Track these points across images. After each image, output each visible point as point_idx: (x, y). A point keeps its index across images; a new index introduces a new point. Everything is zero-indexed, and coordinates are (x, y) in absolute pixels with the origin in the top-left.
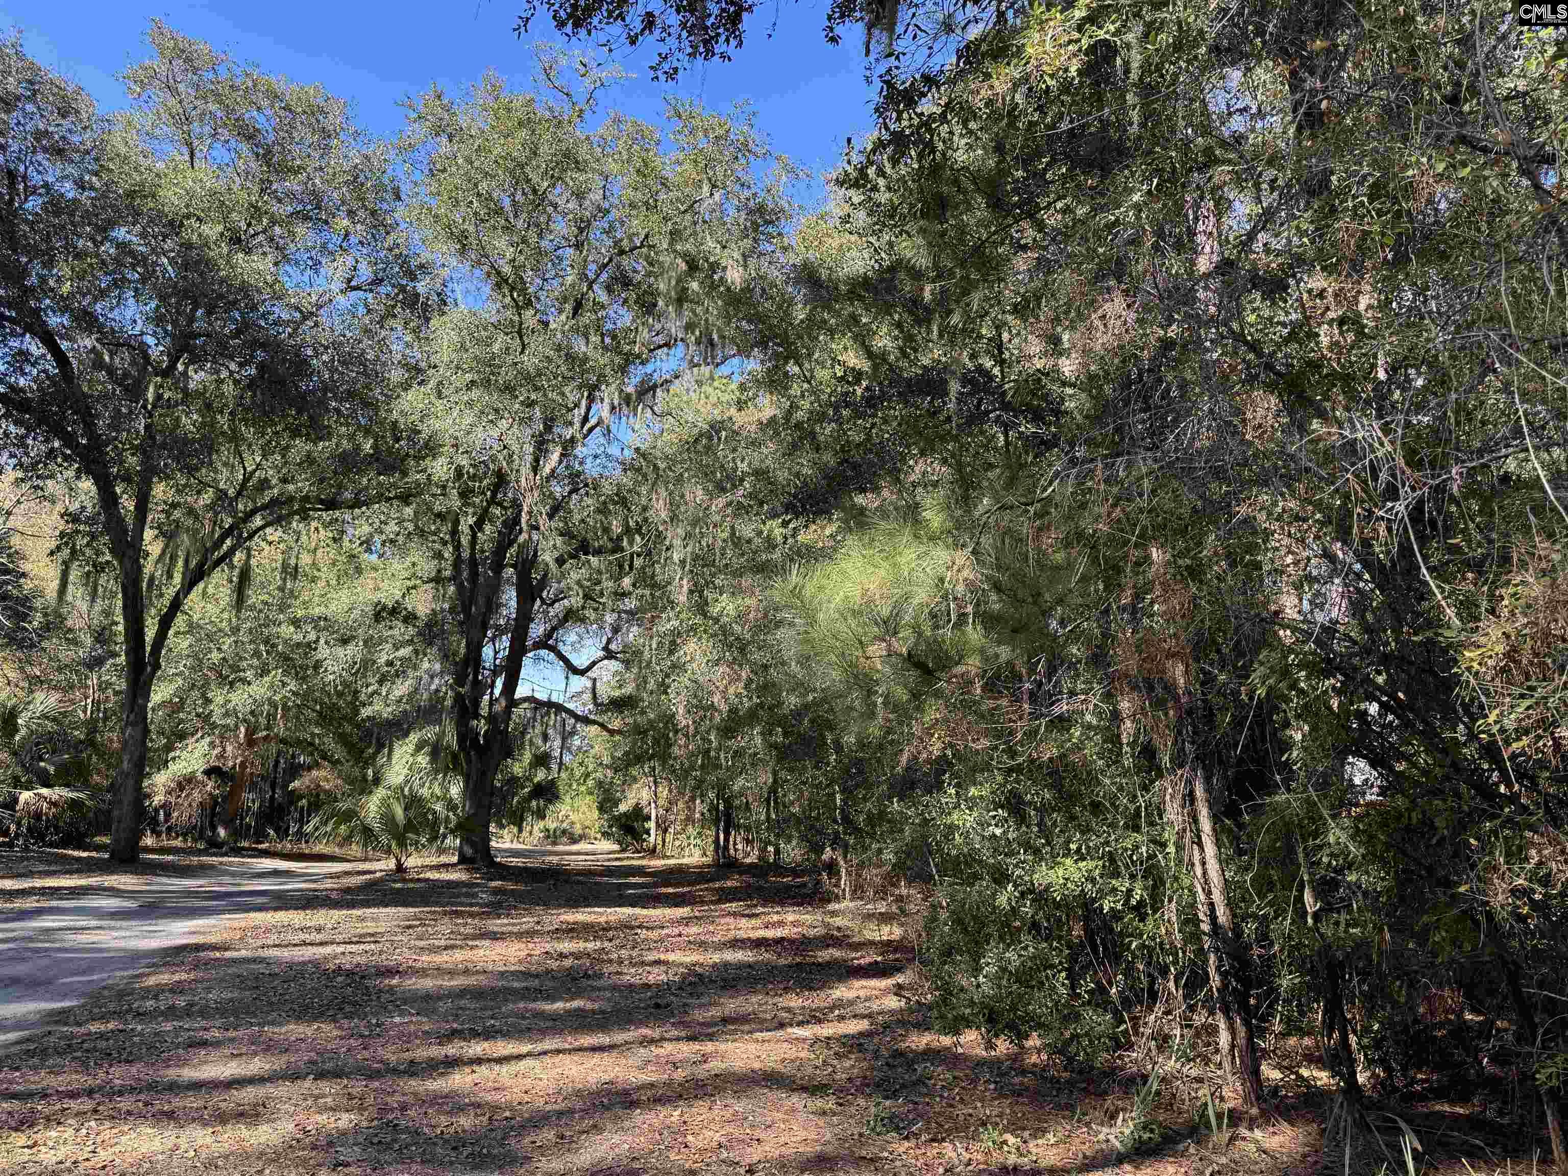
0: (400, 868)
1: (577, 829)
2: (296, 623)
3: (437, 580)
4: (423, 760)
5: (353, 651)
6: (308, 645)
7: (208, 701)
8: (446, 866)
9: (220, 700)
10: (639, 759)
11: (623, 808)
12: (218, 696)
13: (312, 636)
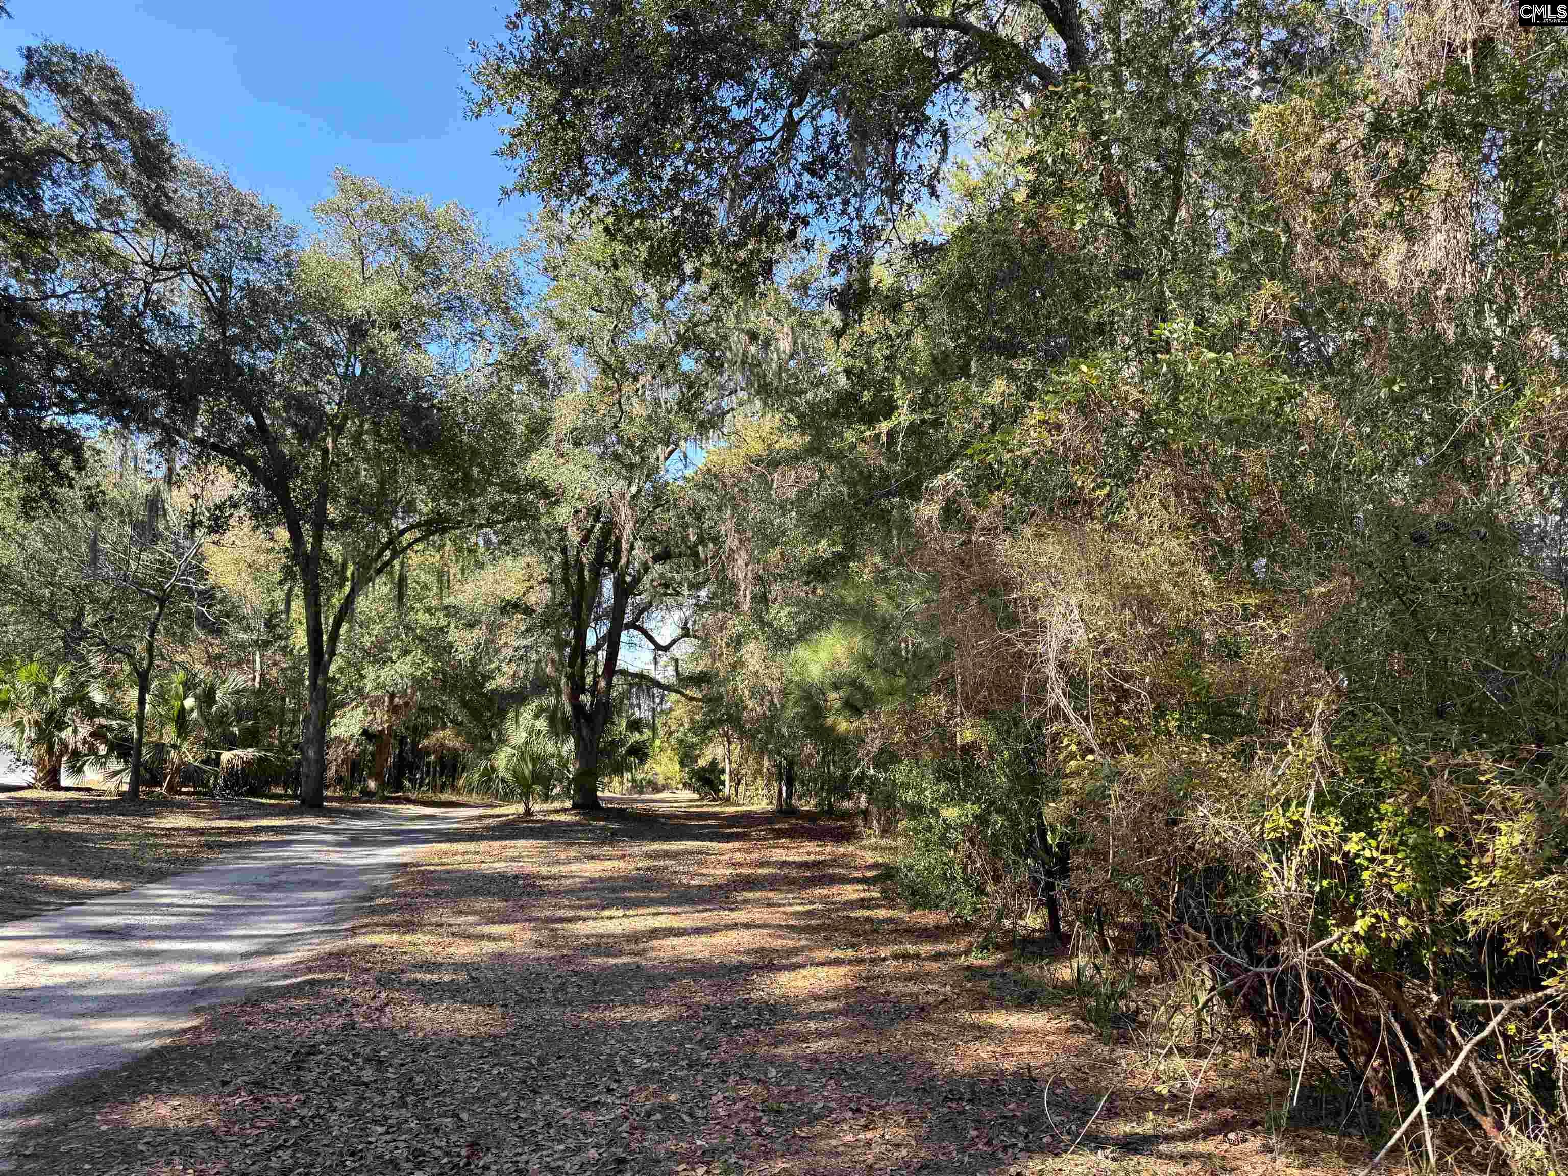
0: (528, 812)
1: (661, 781)
2: (428, 610)
3: (549, 581)
4: (542, 724)
5: (480, 634)
6: (441, 629)
7: (362, 677)
8: (564, 810)
9: (372, 676)
10: (712, 724)
11: (702, 763)
12: (370, 672)
13: (443, 623)
